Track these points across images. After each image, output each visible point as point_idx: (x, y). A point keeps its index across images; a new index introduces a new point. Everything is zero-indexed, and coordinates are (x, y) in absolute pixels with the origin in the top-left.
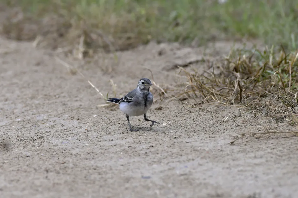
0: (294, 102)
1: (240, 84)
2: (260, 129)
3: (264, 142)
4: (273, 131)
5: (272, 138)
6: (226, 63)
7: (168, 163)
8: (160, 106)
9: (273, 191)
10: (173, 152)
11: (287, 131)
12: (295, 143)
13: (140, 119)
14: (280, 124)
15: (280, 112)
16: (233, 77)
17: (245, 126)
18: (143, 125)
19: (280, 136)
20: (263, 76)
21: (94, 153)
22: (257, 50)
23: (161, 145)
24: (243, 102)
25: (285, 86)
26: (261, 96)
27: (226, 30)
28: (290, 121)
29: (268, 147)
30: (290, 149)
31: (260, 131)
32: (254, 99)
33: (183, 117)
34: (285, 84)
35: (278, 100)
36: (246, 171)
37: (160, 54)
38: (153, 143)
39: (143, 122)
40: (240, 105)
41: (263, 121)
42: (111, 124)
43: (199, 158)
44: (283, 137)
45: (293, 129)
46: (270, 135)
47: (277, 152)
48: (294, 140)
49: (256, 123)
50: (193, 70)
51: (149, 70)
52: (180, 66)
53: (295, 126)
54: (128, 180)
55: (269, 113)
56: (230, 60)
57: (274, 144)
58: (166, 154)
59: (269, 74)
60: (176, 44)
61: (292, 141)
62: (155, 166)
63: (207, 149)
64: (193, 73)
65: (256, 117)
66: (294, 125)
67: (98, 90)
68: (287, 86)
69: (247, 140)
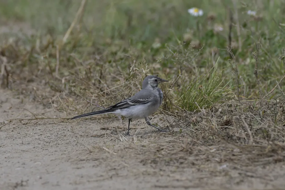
0: (62, 87)
1: (7, 68)
3: (31, 128)
4: (40, 117)
5: (40, 124)
9: (41, 178)
12: (63, 129)
14: (48, 110)
15: (47, 98)
17: (12, 112)
19: (47, 122)
20: (30, 61)
22: (23, 34)
24: (10, 87)
25: (52, 71)
26: (28, 81)
28: (58, 107)
29: (35, 134)
30: (58, 135)
31: (27, 116)
32: (21, 83)
34: (52, 68)
35: (45, 86)
36: (13, 158)
40: (7, 90)
44: (51, 123)
45: (61, 114)
46: (37, 121)
47: (44, 139)
48: (62, 126)
49: (23, 109)
53: (63, 112)
55: (36, 98)
57: (42, 130)
59: (36, 58)
61: (60, 127)
68: (54, 71)
69: (14, 126)
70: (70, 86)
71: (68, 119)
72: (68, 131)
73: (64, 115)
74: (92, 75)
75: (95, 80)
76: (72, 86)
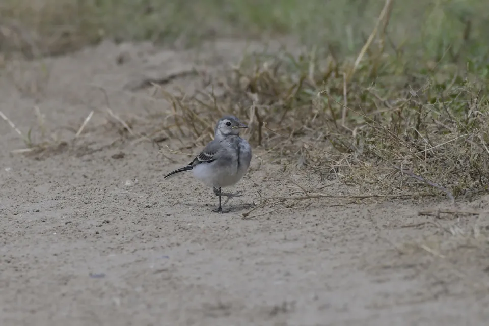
0: (352, 144)
1: (259, 113)
2: (294, 191)
3: (300, 214)
4: (316, 194)
5: (315, 207)
6: (234, 76)
7: (136, 250)
8: (121, 152)
9: (316, 298)
10: (143, 231)
11: (340, 194)
12: (354, 214)
13: (86, 175)
14: (328, 183)
15: (327, 162)
16: (246, 102)
17: (268, 187)
18: (92, 186)
19: (327, 203)
20: (298, 99)
21: (7, 234)
22: (287, 55)
23: (122, 219)
24: (263, 145)
25: (336, 116)
26: (295, 134)
27: (233, 19)
28: (346, 177)
29: (306, 223)
30: (346, 225)
31: (293, 194)
32: (283, 138)
33: (161, 170)
34: (336, 113)
35: (324, 141)
36: (270, 264)
37: (121, 61)
38: (108, 217)
39: (91, 180)
40: (260, 149)
41: (298, 177)
42: (36, 183)
43: (189, 241)
44: (334, 204)
45: (351, 190)
46: (310, 202)
47: (322, 231)
48: (353, 210)
49: (286, 181)
50: (177, 89)
51: (102, 89)
52: (155, 82)
53: (354, 186)
54: (65, 280)
55: (309, 163)
56: (241, 72)
57: (318, 217)
58: (131, 235)
59: (309, 95)
60: (148, 45)
61: (349, 211)
62: (112, 255)
63: (203, 226)
64: (178, 94)
65: (286, 171)
66: (353, 184)
67: (13, 126)
68: (339, 116)
69: (272, 210)
70: (365, 141)
71: (363, 198)
72: (363, 217)
73: (355, 191)
74: (403, 123)
75: (408, 132)
76: (369, 142)
